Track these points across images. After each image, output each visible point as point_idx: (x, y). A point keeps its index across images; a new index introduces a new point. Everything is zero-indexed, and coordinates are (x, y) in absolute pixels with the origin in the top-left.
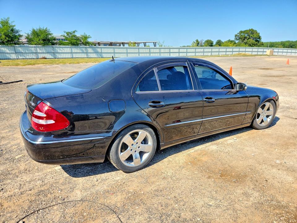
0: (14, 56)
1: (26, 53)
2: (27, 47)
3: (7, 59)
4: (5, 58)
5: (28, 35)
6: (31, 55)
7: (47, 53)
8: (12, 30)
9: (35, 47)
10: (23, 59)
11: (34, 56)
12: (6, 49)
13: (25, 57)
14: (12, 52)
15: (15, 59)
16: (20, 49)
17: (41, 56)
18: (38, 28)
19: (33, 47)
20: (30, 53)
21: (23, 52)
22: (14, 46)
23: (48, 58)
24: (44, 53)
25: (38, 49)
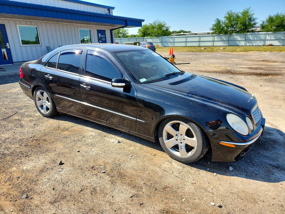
0: (243, 43)
1: (255, 40)
2: (257, 34)
3: (236, 46)
4: (235, 45)
5: (263, 22)
6: (259, 42)
7: (276, 40)
8: (250, 19)
9: (265, 34)
10: (250, 46)
11: (261, 43)
12: (238, 37)
13: (252, 44)
14: (242, 40)
15: (243, 46)
16: (250, 36)
17: (268, 43)
18: (275, 14)
19: (263, 34)
20: (258, 40)
21: (252, 39)
22: (246, 34)
23: (275, 46)
24: (272, 40)
25: (267, 36)
